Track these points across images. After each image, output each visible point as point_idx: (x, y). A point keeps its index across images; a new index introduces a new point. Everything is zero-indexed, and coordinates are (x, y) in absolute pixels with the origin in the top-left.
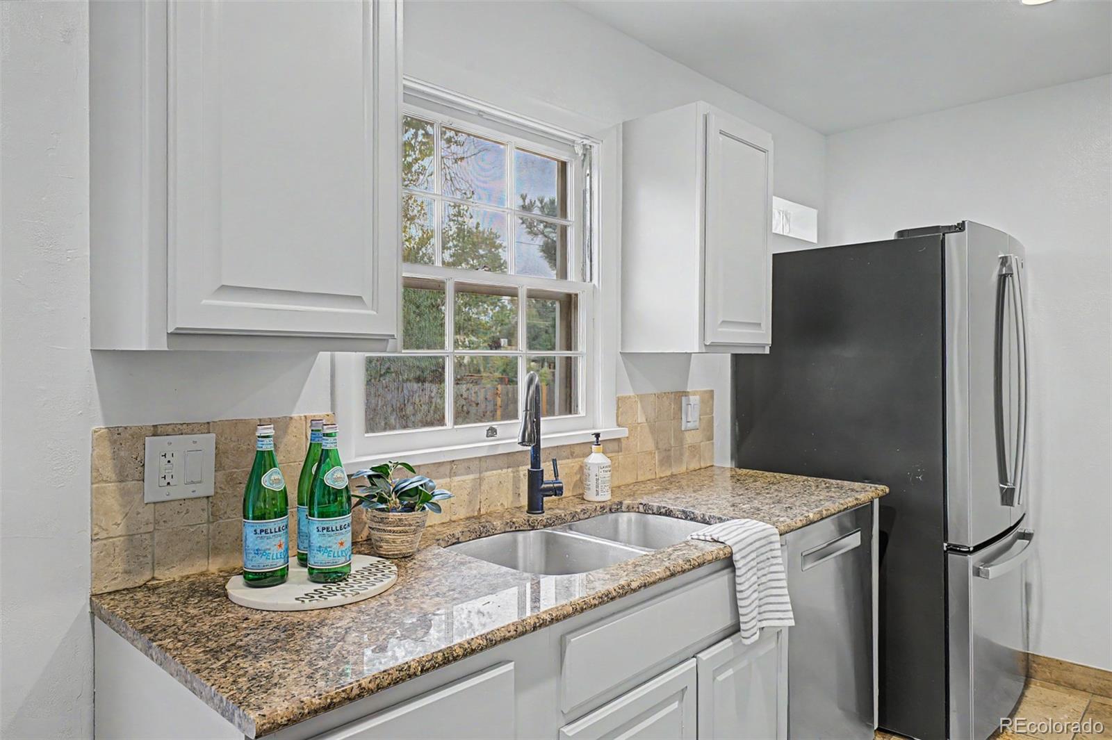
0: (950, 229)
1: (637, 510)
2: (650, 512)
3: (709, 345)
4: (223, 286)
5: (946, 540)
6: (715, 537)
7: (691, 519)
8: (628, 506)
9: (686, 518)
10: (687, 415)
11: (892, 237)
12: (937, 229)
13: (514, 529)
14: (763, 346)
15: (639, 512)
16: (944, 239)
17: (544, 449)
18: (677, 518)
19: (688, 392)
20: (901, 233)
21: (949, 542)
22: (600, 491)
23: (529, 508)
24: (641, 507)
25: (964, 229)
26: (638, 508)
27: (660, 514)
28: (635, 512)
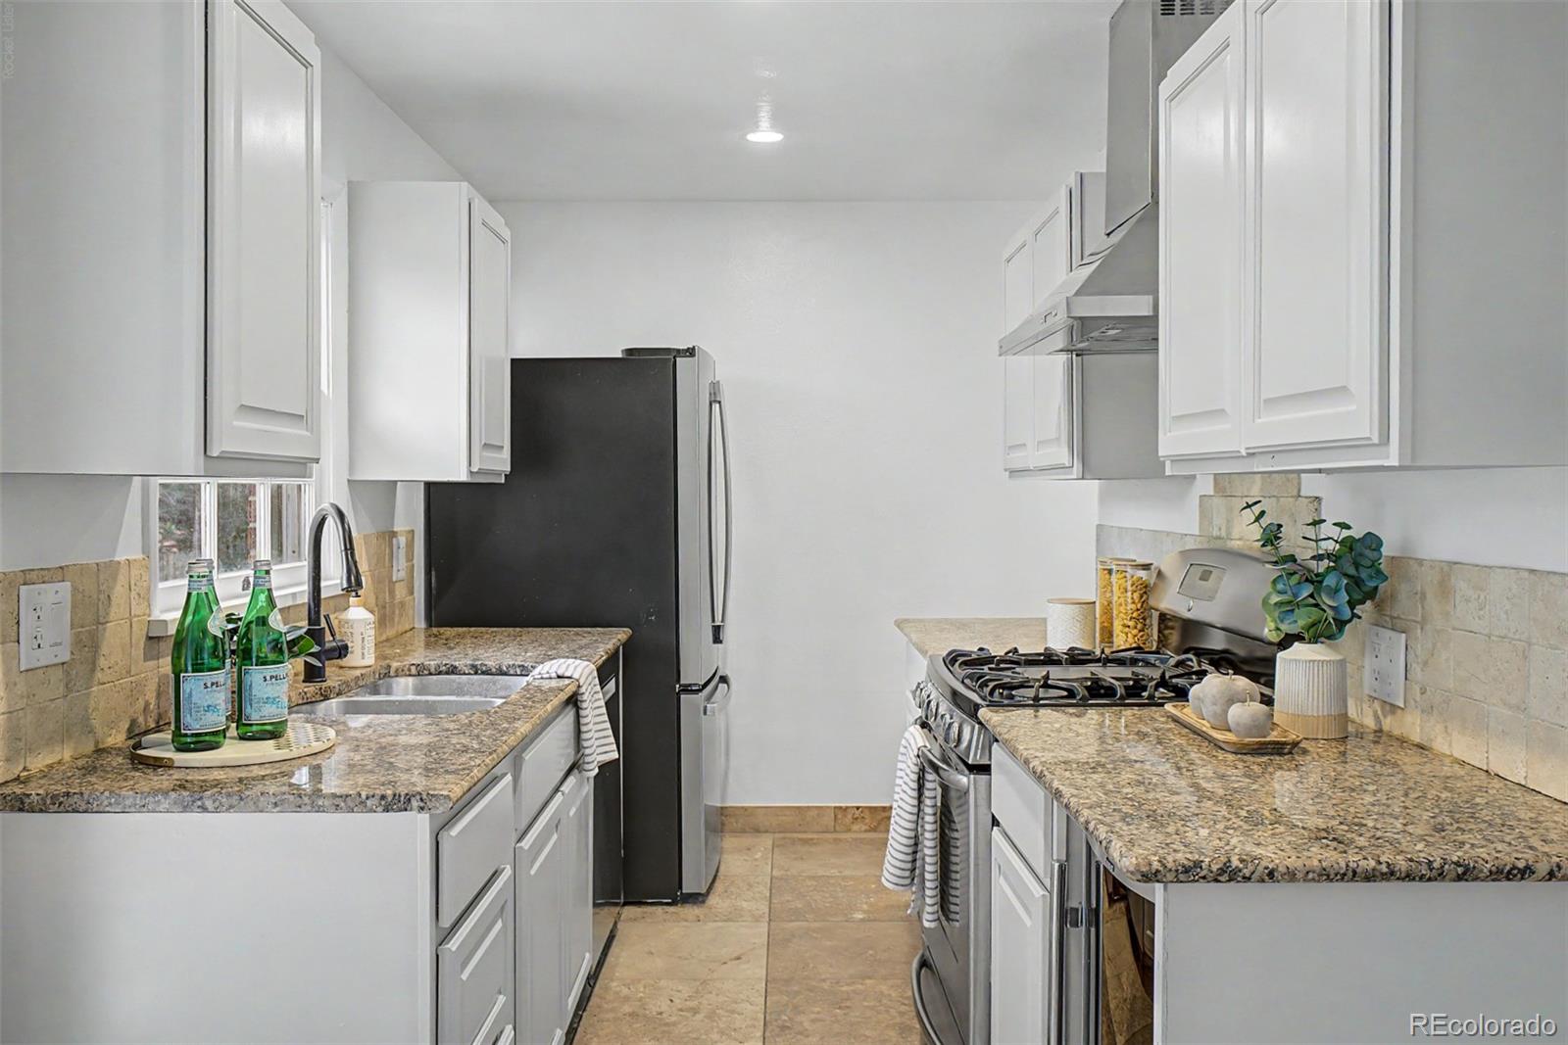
0: (679, 352)
1: (408, 673)
2: (426, 672)
3: (477, 473)
4: (242, 405)
5: (678, 680)
6: (560, 673)
7: (483, 673)
8: (397, 670)
9: (476, 673)
10: (398, 563)
11: (619, 355)
12: (668, 350)
13: (305, 701)
14: (498, 474)
15: (410, 675)
16: (675, 361)
17: (325, 599)
18: (465, 674)
19: (396, 532)
20: (630, 352)
21: (682, 682)
22: (366, 654)
23: (305, 677)
24: (413, 668)
25: (694, 356)
26: (409, 670)
27: (440, 673)
28: (406, 675)
